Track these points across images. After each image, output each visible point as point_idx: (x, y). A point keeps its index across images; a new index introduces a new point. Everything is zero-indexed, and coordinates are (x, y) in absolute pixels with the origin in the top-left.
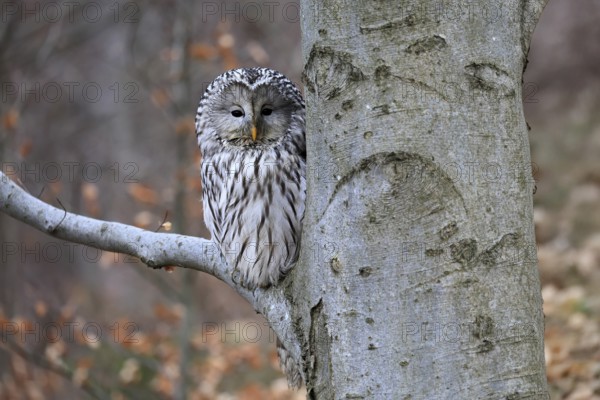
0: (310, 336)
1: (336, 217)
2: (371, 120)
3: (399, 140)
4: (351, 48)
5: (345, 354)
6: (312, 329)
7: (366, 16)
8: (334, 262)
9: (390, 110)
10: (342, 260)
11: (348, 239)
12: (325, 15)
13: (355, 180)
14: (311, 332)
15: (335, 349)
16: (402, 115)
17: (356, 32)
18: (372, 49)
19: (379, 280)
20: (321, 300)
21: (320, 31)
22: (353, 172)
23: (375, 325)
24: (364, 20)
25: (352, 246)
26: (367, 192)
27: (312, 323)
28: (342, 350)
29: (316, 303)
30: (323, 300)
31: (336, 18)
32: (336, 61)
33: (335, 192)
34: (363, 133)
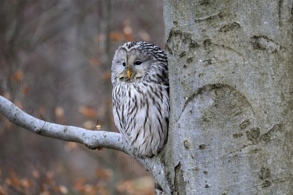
0: (175, 182)
1: (186, 119)
2: (202, 68)
3: (218, 77)
4: (190, 30)
5: (193, 190)
6: (175, 177)
7: (198, 13)
8: (186, 143)
9: (212, 62)
10: (190, 141)
11: (192, 130)
12: (176, 13)
13: (195, 99)
14: (175, 179)
15: (188, 188)
16: (219, 65)
17: (193, 22)
18: (201, 30)
19: (210, 151)
20: (180, 163)
21: (174, 22)
22: (194, 95)
23: (208, 175)
24: (197, 15)
25: (195, 134)
26: (201, 105)
27: (176, 175)
28: (191, 189)
29: (177, 164)
30: (181, 163)
31: (182, 15)
32: (183, 38)
33: (185, 106)
34: (198, 74)
